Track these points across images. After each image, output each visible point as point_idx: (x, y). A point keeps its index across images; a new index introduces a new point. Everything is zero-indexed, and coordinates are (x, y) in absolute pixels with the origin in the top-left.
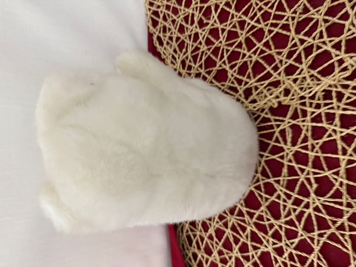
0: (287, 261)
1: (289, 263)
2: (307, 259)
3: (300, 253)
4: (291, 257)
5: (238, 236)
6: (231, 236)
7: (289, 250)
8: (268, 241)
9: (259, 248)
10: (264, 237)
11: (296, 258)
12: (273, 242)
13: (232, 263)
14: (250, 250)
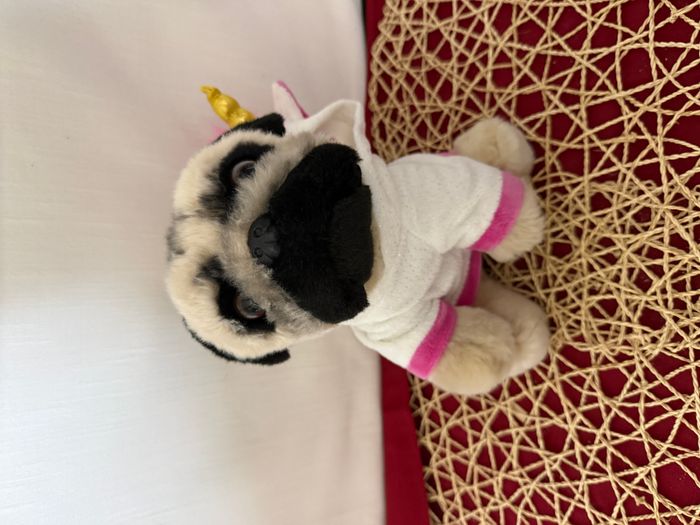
0: (591, 456)
1: (593, 458)
2: (628, 467)
3: (620, 455)
4: (602, 454)
7: (604, 444)
8: (573, 416)
9: (551, 418)
11: (609, 458)
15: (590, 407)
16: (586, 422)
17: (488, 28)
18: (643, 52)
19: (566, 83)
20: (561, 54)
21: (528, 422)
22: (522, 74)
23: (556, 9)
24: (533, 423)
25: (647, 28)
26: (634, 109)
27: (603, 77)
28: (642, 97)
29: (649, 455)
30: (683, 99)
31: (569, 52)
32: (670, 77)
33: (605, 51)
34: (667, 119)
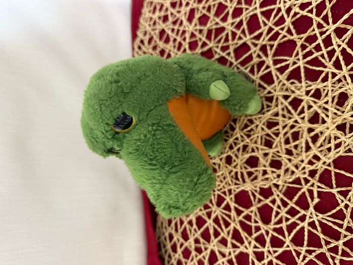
15: (258, 233)
16: (258, 245)
17: (185, 22)
18: (255, 16)
19: (222, 41)
20: (218, 26)
21: (227, 254)
22: (202, 42)
23: (214, 5)
24: (230, 254)
25: (255, 3)
26: (256, 45)
27: (239, 32)
28: (258, 37)
30: (277, 34)
31: (222, 24)
32: (270, 24)
33: (238, 20)
34: (272, 46)
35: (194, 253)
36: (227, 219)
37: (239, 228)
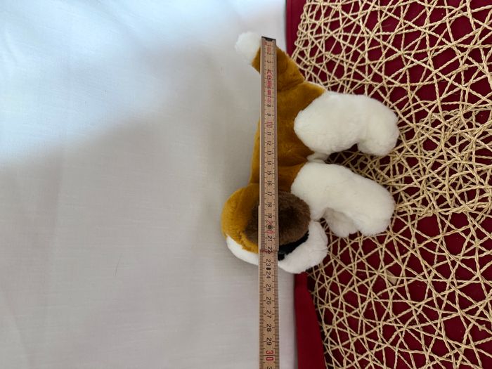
0: (445, 299)
3: (464, 295)
5: (392, 256)
6: (383, 253)
7: (453, 289)
8: (430, 272)
9: (415, 276)
10: (426, 267)
11: (457, 299)
12: (435, 274)
13: (371, 281)
14: (401, 275)
15: (441, 263)
16: (439, 275)
20: (411, 30)
21: (399, 282)
22: (388, 48)
23: (405, 7)
24: (402, 282)
29: (485, 292)
31: (417, 29)
35: (355, 277)
36: (405, 245)
37: (418, 255)
